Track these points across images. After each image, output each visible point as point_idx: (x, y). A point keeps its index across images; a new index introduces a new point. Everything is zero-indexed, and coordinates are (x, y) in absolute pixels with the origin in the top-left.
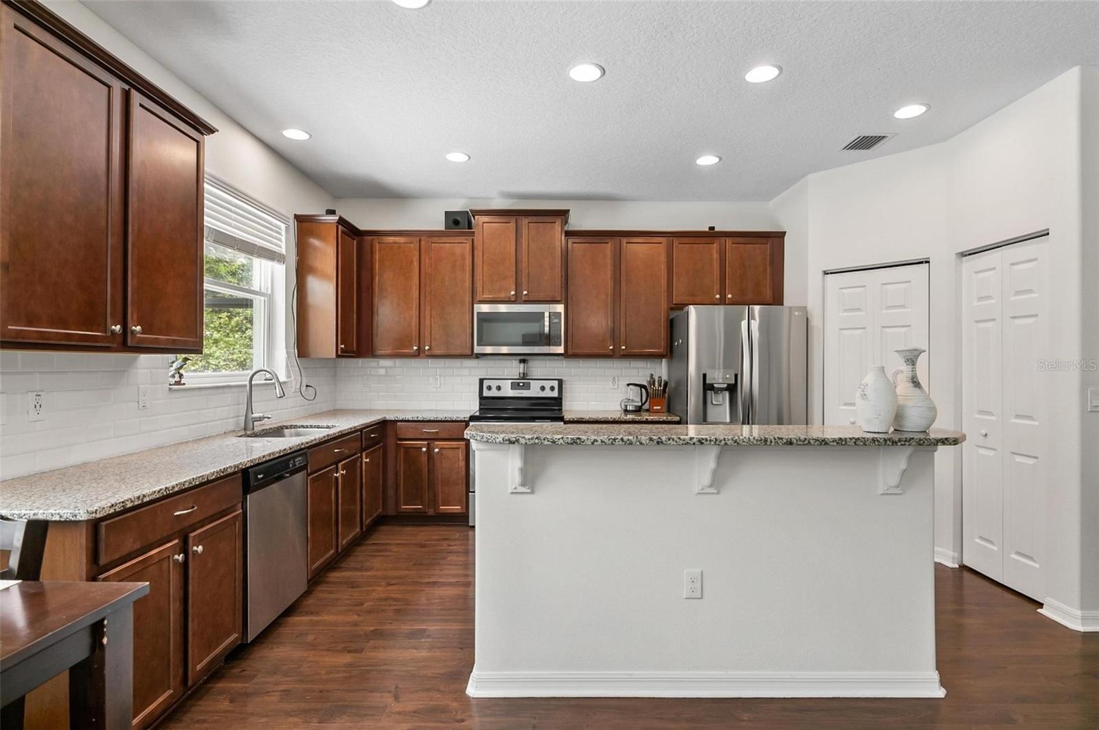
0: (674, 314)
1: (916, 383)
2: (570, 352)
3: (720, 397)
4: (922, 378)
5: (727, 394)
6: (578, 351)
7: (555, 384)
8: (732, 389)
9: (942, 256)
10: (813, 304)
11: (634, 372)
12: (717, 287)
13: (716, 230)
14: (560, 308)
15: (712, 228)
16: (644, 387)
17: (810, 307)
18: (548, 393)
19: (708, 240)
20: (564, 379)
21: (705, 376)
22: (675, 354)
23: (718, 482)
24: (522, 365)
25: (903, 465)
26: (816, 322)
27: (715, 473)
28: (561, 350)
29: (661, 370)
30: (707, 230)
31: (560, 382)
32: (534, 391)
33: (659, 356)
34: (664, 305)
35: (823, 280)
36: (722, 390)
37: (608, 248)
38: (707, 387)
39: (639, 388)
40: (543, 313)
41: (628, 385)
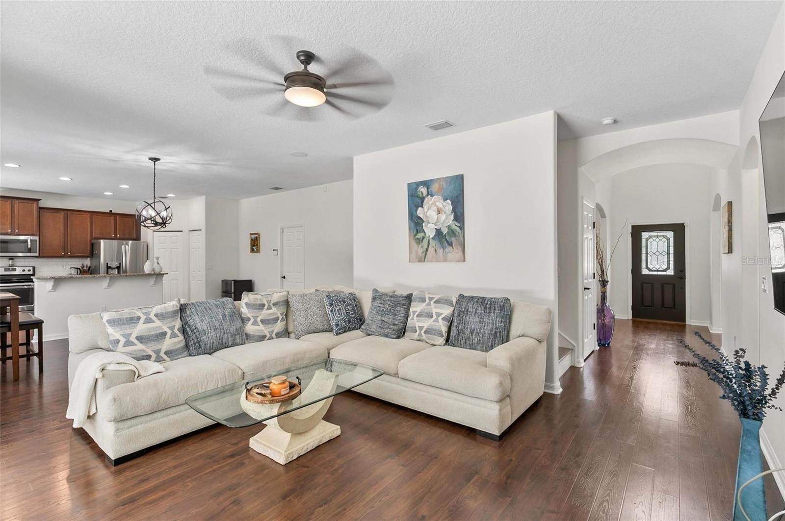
0: (93, 241)
1: (158, 264)
2: (41, 255)
3: (114, 271)
4: (159, 262)
5: (117, 270)
6: (44, 255)
7: (31, 269)
8: (118, 268)
9: (185, 230)
10: (150, 241)
11: (74, 263)
12: (113, 232)
13: (113, 212)
14: (37, 238)
15: (111, 211)
16: (79, 269)
17: (148, 242)
18: (27, 272)
19: (109, 215)
20: (36, 266)
21: (107, 264)
22: (94, 256)
23: (109, 286)
24: (11, 261)
25: (154, 279)
26: (150, 246)
27: (109, 283)
28: (37, 254)
29: (87, 262)
30: (109, 212)
31: (34, 268)
32: (19, 271)
33: (87, 257)
34: (89, 237)
35: (153, 233)
36: (115, 268)
37: (62, 215)
38: (108, 268)
39: (76, 269)
40: (27, 240)
41: (71, 268)
